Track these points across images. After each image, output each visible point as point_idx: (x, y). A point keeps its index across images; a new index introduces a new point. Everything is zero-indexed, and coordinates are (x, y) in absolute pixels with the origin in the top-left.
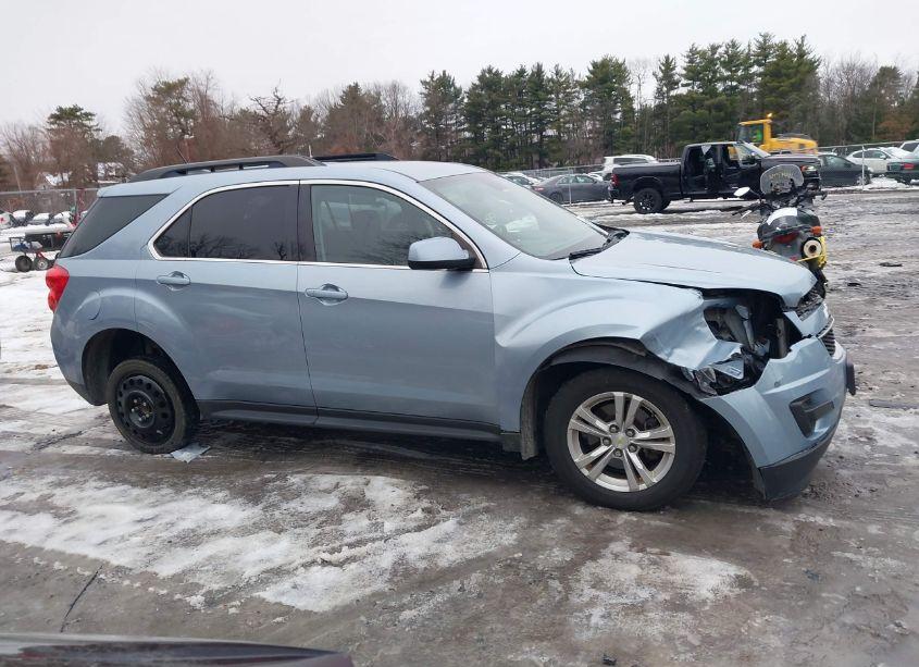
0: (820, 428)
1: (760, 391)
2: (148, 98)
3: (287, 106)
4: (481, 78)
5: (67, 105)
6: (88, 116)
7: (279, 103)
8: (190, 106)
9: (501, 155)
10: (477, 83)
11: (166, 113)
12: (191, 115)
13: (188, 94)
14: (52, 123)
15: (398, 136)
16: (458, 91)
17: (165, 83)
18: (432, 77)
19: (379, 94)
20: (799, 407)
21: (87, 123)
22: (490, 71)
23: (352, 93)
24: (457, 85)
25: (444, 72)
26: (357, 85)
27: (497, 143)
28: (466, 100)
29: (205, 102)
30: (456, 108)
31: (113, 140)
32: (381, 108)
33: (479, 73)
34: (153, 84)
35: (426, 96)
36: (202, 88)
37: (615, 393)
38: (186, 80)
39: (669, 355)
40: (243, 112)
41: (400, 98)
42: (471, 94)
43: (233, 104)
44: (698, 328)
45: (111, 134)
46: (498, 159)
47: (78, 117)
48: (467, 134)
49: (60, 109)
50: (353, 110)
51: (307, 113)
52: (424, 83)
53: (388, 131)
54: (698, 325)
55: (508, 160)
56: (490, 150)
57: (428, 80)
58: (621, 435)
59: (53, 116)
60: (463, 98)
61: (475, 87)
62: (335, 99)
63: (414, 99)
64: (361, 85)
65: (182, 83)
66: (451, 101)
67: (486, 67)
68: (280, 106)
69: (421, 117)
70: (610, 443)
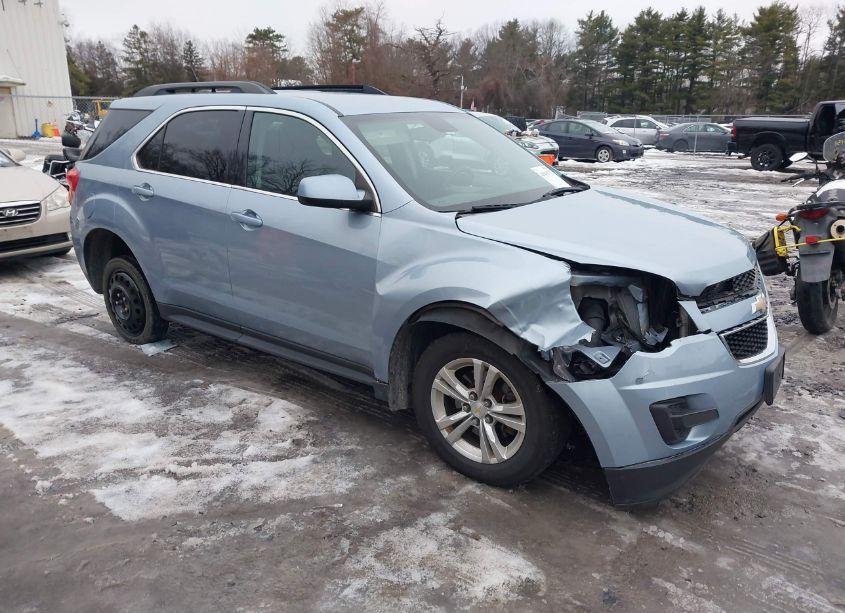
0: (695, 436)
1: (617, 385)
2: (328, 24)
3: (447, 38)
4: (639, 20)
5: (262, 27)
6: (279, 37)
7: (440, 34)
8: (363, 33)
9: (647, 97)
10: (634, 24)
11: (342, 38)
12: (360, 41)
13: (361, 22)
14: (250, 42)
15: (548, 72)
16: (614, 32)
17: (344, 12)
18: (590, 17)
19: (536, 31)
20: (661, 411)
21: (277, 44)
22: (649, 13)
23: (511, 29)
24: (614, 26)
25: (603, 13)
26: (516, 22)
27: (645, 86)
28: (620, 42)
29: (374, 30)
30: (609, 49)
31: (298, 60)
32: (535, 46)
33: (637, 15)
34: (333, 12)
35: (581, 35)
36: (373, 17)
37: (475, 360)
38: (362, 9)
39: (524, 329)
40: (410, 41)
41: (555, 37)
42: (625, 36)
43: (401, 33)
44: (561, 306)
45: (296, 55)
46: (644, 101)
47: (270, 38)
48: (616, 75)
49: (257, 31)
50: (509, 45)
51: (467, 45)
52: (581, 22)
53: (539, 67)
54: (563, 301)
55: (654, 102)
56: (637, 92)
57: (586, 19)
58: (480, 404)
59: (251, 36)
60: (618, 39)
61: (631, 29)
62: (494, 34)
63: (569, 38)
64: (520, 23)
65: (358, 12)
66: (605, 42)
67: (645, 10)
68: (441, 38)
69: (574, 55)
70: (469, 410)
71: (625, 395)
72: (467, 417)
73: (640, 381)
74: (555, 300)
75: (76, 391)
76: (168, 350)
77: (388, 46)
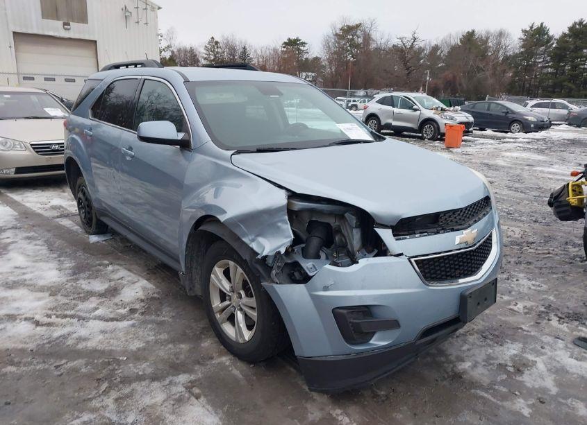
0: (375, 341)
1: (309, 290)
2: (336, 35)
3: (419, 44)
4: (571, 29)
5: (293, 37)
6: (303, 44)
7: (414, 41)
8: (360, 40)
9: (574, 87)
10: (567, 32)
11: (345, 44)
12: (357, 46)
13: (359, 33)
14: (284, 47)
15: (495, 67)
16: (550, 38)
17: (348, 26)
18: (531, 28)
19: (488, 38)
20: (342, 315)
21: (302, 48)
22: (581, 23)
23: (469, 38)
24: (551, 33)
25: (542, 24)
26: (473, 31)
27: (573, 78)
28: (554, 46)
29: (367, 38)
30: (545, 51)
31: (317, 59)
32: (487, 49)
33: (570, 25)
34: (340, 26)
35: (524, 40)
36: (367, 30)
37: (230, 262)
38: (360, 24)
40: (394, 46)
41: (503, 41)
42: (559, 41)
43: (388, 41)
44: (279, 224)
45: (314, 56)
46: (571, 90)
47: (298, 44)
48: (550, 70)
49: (289, 39)
50: (466, 49)
51: (436, 48)
52: (525, 31)
53: (487, 64)
55: (579, 91)
56: (566, 83)
57: (528, 29)
58: (235, 296)
59: (285, 43)
60: (553, 44)
61: (565, 35)
62: (456, 40)
63: (514, 41)
64: (476, 32)
65: (358, 26)
66: (543, 45)
67: (577, 21)
68: (415, 43)
69: (516, 56)
70: (230, 300)
71: (316, 299)
72: (229, 305)
73: (326, 289)
74: (276, 220)
75: (27, 261)
76: (104, 240)
77: (378, 49)
